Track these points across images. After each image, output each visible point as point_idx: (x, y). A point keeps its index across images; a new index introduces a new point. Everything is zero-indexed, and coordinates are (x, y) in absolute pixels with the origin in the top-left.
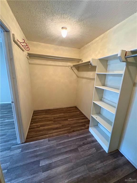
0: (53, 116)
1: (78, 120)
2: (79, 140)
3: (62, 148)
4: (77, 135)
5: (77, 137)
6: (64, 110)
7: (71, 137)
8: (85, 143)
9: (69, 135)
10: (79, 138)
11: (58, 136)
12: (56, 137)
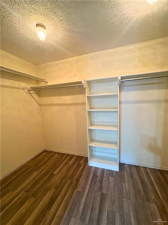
0: (19, 190)
1: (66, 163)
2: (93, 183)
3: (91, 214)
4: (87, 181)
5: (88, 182)
6: (31, 167)
7: (84, 189)
8: (100, 180)
9: (78, 190)
10: (91, 182)
11: (68, 208)
12: (66, 212)
